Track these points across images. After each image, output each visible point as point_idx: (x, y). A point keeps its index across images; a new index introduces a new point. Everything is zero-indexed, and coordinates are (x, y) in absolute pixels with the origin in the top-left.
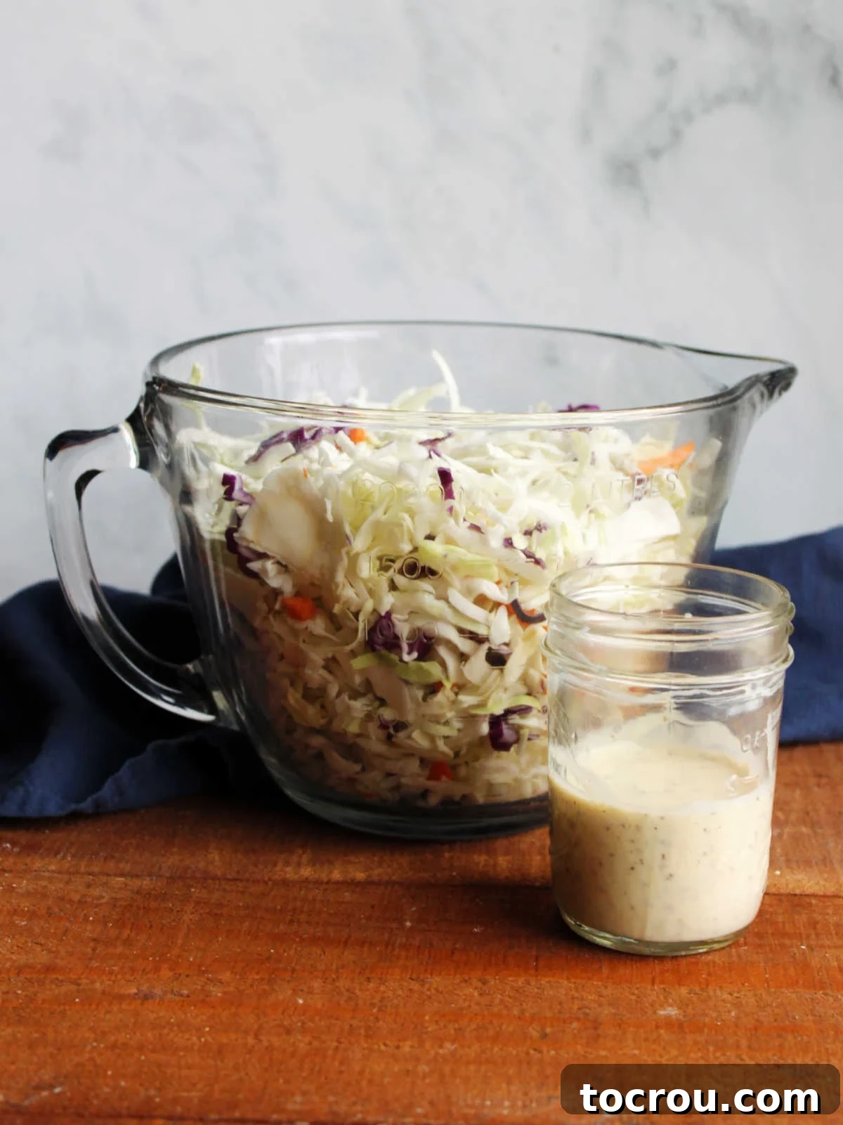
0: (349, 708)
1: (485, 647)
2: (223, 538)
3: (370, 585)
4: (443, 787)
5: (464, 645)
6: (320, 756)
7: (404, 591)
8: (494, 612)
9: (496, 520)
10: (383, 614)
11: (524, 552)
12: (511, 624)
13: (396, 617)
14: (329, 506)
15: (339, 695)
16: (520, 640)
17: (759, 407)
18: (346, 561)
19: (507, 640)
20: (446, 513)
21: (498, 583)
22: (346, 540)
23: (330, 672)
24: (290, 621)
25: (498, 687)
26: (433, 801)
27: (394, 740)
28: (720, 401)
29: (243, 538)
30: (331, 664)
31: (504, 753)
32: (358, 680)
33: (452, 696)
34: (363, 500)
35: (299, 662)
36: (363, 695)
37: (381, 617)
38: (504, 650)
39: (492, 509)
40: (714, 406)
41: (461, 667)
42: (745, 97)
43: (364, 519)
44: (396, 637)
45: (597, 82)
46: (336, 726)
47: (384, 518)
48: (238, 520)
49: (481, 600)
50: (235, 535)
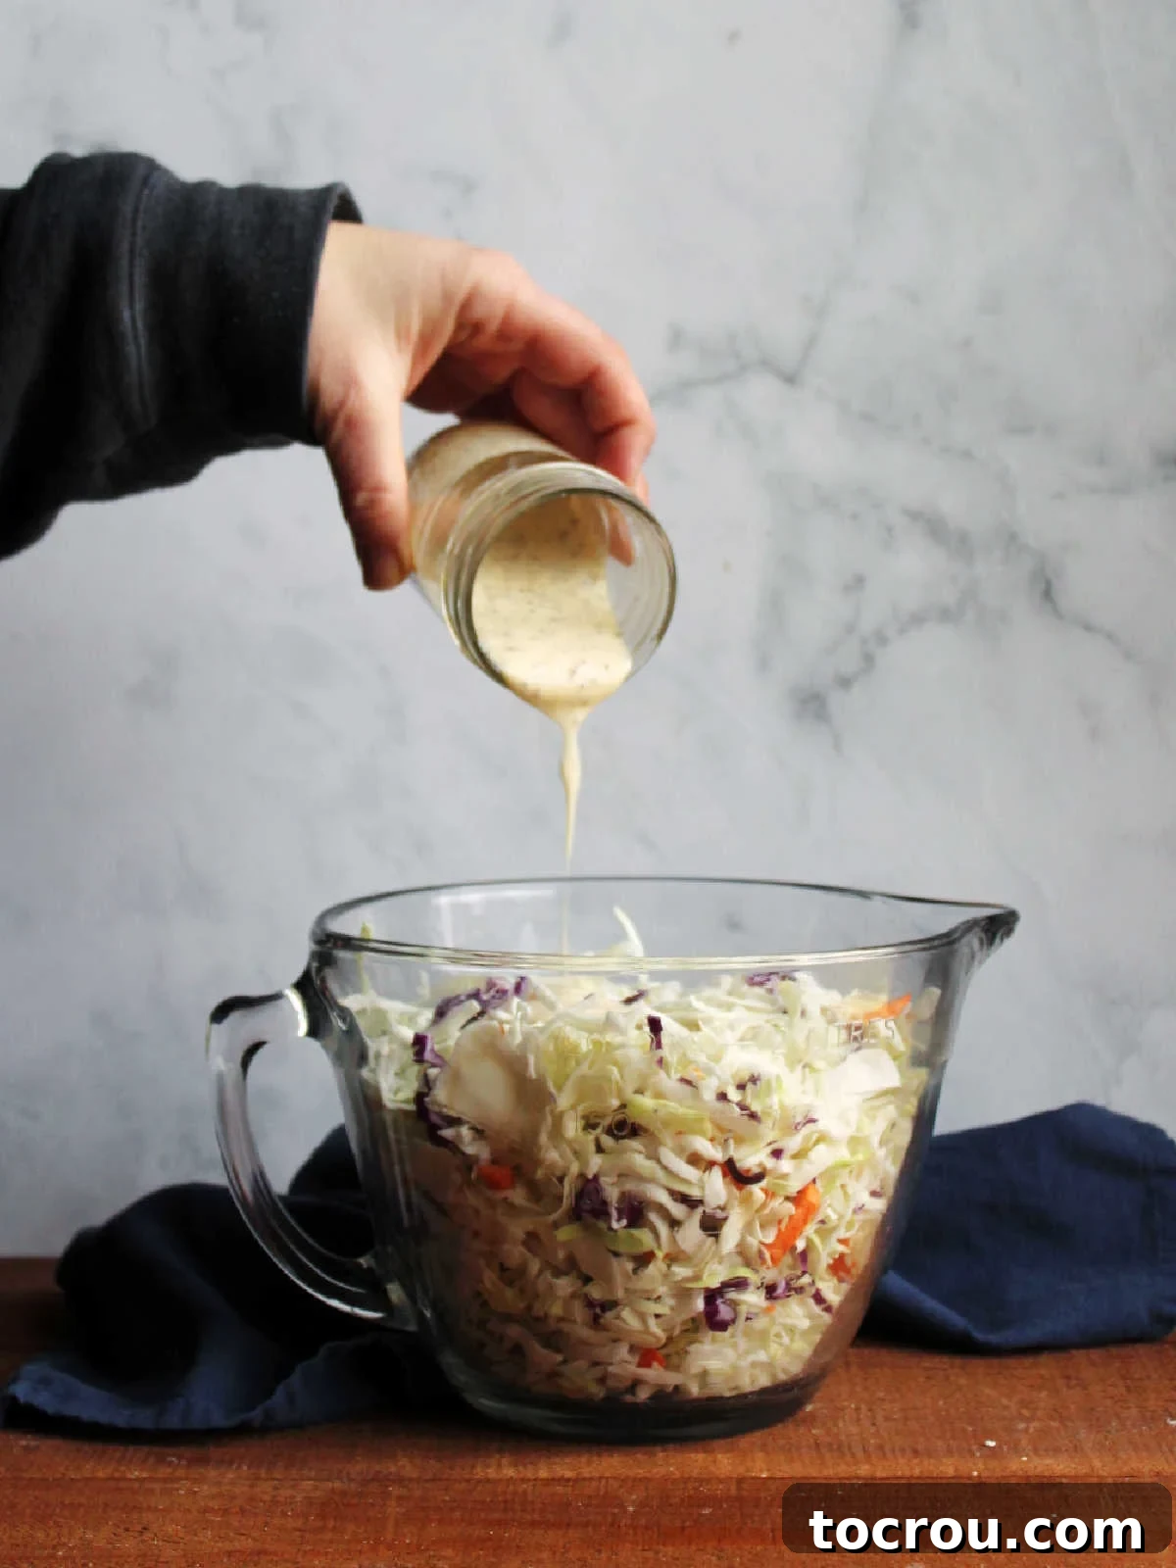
0: (551, 1287)
1: (699, 1212)
2: (412, 1107)
3: (577, 1147)
4: (655, 1374)
5: (677, 1210)
6: (518, 1350)
7: (610, 1153)
8: (707, 1173)
9: (709, 1072)
10: (590, 1176)
11: (738, 1104)
12: (725, 1183)
13: (605, 1181)
14: (531, 1060)
15: (541, 1272)
16: (736, 1203)
17: (978, 956)
18: (549, 1119)
19: (722, 1203)
20: (655, 1066)
21: (712, 1140)
22: (551, 1099)
23: (530, 1250)
24: (489, 1193)
25: (713, 1257)
26: (643, 1395)
27: (602, 1321)
28: (936, 943)
29: (435, 1102)
30: (532, 1240)
31: (719, 1334)
32: (561, 1254)
33: (663, 1266)
34: (565, 1053)
35: (497, 1238)
36: (566, 1274)
37: (588, 1181)
38: (720, 1214)
39: (702, 1059)
40: (930, 949)
41: (675, 1233)
42: (946, 615)
43: (567, 1077)
44: (605, 1203)
45: (774, 606)
46: (538, 1310)
47: (591, 1073)
48: (427, 1083)
49: (695, 1160)
50: (427, 1099)
